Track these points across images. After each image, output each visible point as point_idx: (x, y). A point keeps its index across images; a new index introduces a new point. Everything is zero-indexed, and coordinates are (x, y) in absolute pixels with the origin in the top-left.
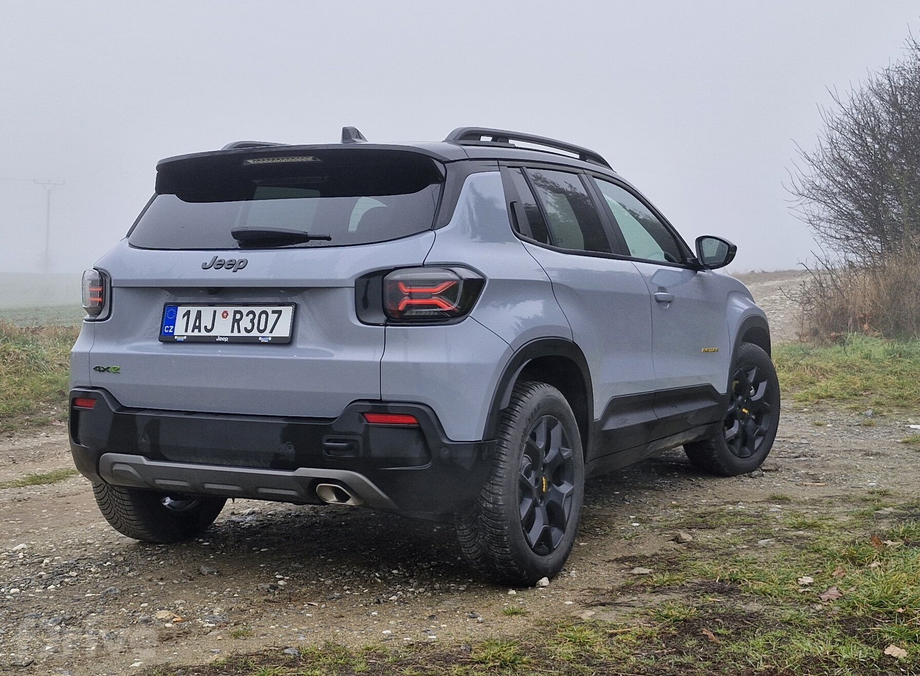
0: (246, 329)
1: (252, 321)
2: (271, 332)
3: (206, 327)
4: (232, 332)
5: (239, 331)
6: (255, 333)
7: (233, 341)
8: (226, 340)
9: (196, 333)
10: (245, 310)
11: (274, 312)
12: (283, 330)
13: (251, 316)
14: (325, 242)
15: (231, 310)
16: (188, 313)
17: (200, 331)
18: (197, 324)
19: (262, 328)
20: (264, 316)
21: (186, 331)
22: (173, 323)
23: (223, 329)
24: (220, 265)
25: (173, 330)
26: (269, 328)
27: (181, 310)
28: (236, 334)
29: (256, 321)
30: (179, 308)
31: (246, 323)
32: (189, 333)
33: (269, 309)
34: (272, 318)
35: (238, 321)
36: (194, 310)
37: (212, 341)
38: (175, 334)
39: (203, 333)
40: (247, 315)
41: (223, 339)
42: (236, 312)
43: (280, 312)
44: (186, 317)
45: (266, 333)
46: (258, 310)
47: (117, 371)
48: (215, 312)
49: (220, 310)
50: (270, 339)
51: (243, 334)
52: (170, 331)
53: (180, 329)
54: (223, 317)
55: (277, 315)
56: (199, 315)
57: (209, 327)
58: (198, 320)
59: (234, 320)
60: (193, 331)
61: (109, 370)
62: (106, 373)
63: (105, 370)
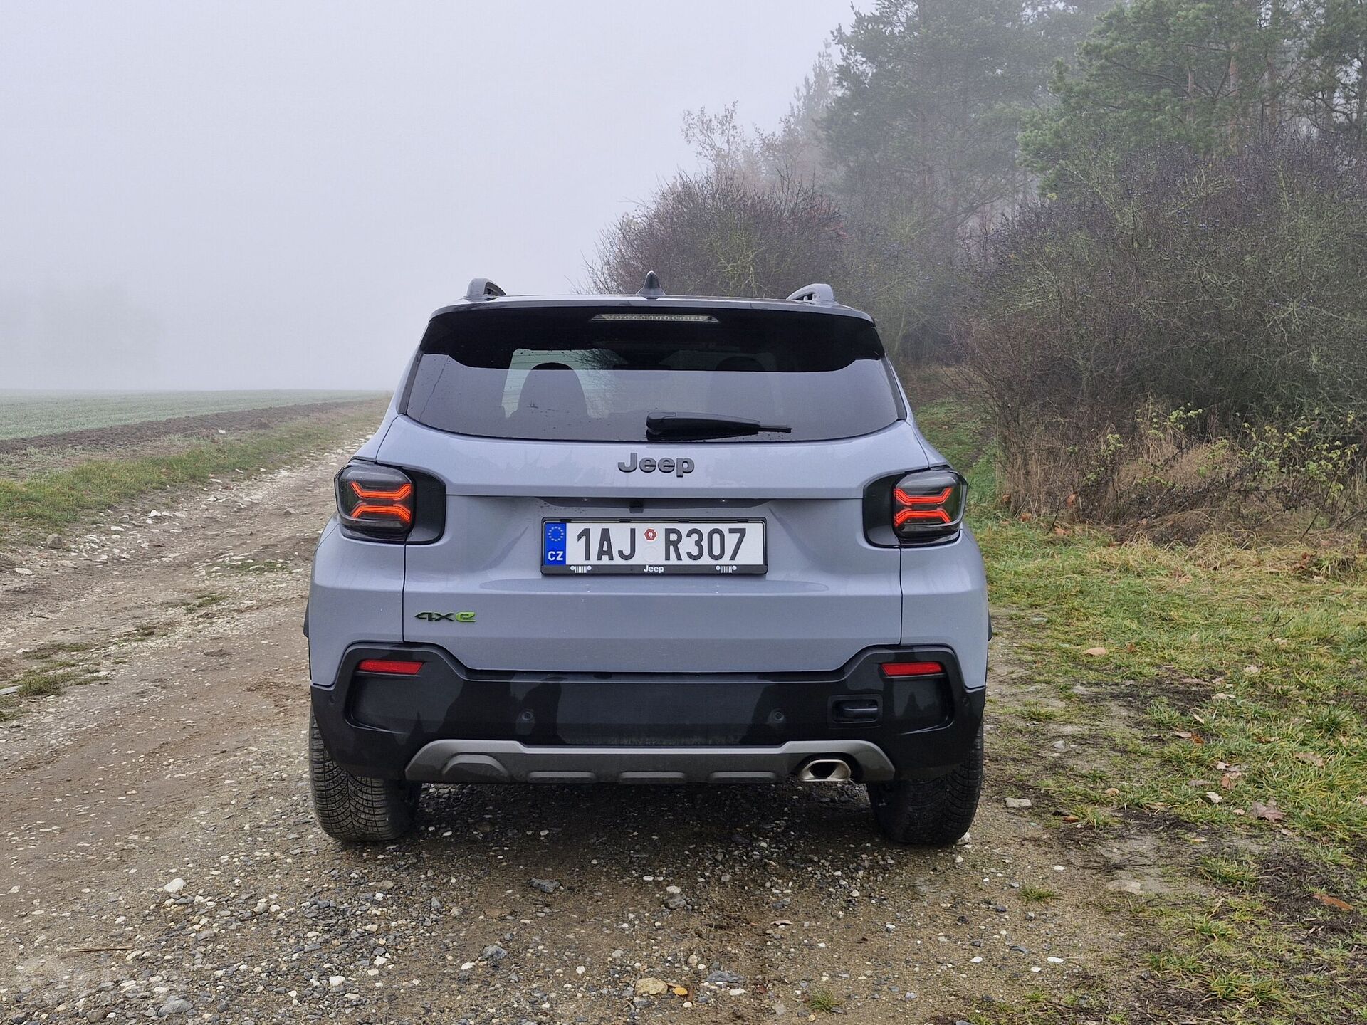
0: (689, 554)
1: (698, 543)
2: (733, 558)
3: (621, 553)
4: (668, 558)
5: (679, 558)
6: (706, 560)
7: (672, 573)
8: (661, 570)
9: (605, 561)
10: (684, 528)
11: (732, 531)
12: (751, 554)
13: (695, 537)
14: (786, 436)
15: (660, 528)
16: (586, 533)
17: (611, 558)
18: (605, 548)
19: (716, 552)
20: (716, 537)
21: (588, 558)
22: (563, 546)
23: (651, 553)
24: (649, 466)
25: (564, 556)
26: (729, 552)
27: (573, 530)
28: (673, 561)
29: (705, 543)
30: (569, 526)
31: (687, 545)
32: (593, 561)
33: (725, 528)
34: (731, 540)
35: (675, 544)
36: (596, 530)
37: (638, 573)
38: (568, 563)
39: (618, 561)
40: (689, 535)
41: (655, 569)
42: (668, 532)
43: (742, 532)
44: (584, 538)
45: (726, 560)
46: (705, 528)
47: (466, 620)
48: (633, 531)
49: (641, 528)
50: (735, 568)
51: (686, 561)
52: (559, 558)
53: (575, 555)
54: (648, 538)
55: (738, 535)
56: (605, 535)
57: (627, 552)
58: (605, 543)
59: (668, 543)
60: (599, 558)
61: (451, 617)
62: (444, 622)
63: (441, 618)
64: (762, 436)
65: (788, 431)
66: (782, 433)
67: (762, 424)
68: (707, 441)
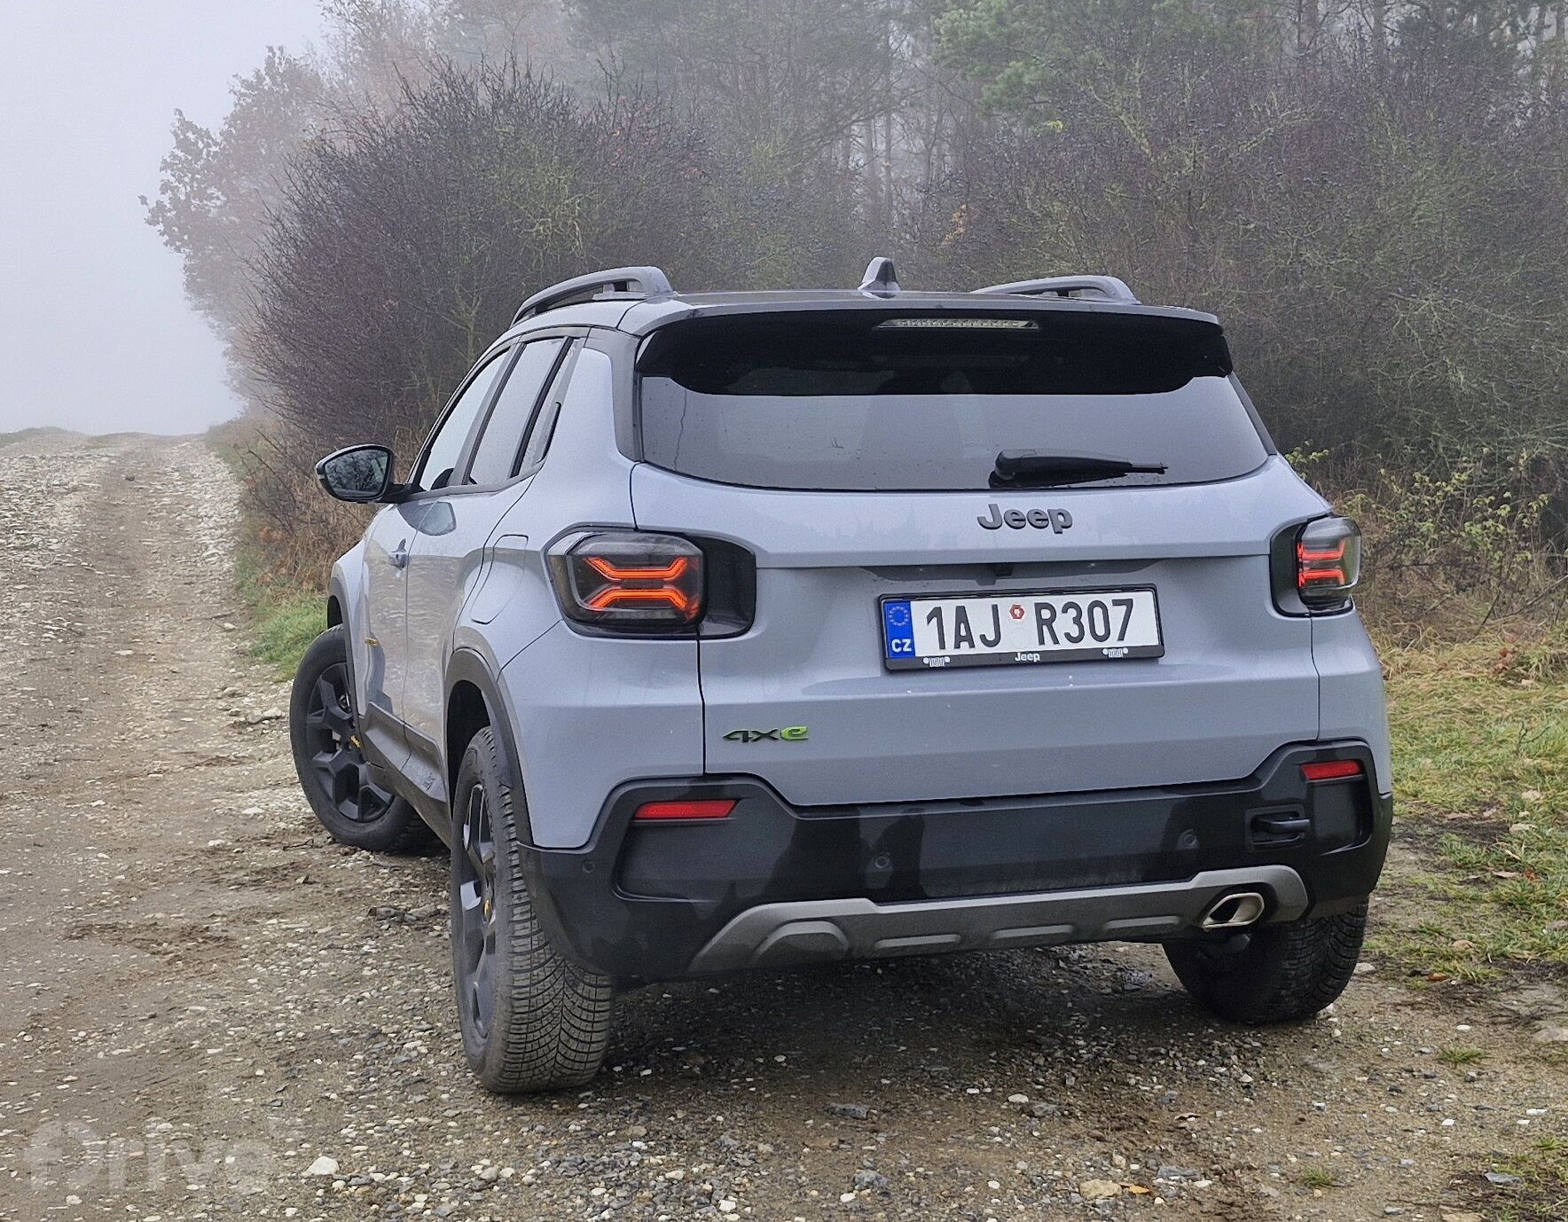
0: (1068, 636)
1: (1077, 621)
2: (1121, 638)
3: (983, 638)
4: (1042, 642)
5: (1056, 641)
6: (1088, 643)
7: (1051, 661)
8: (1036, 658)
9: (965, 649)
10: (1058, 602)
11: (1116, 603)
12: (1143, 632)
13: (1072, 613)
14: (1163, 479)
15: (1028, 603)
16: (937, 613)
17: (972, 646)
18: (963, 633)
19: (1100, 631)
20: (1098, 612)
21: (942, 646)
22: (908, 632)
23: (1020, 637)
24: (1017, 521)
25: (912, 645)
26: (1115, 631)
27: (920, 610)
28: (1049, 645)
29: (1085, 620)
30: (913, 604)
31: (1064, 624)
32: (950, 649)
33: (1106, 599)
34: (1117, 614)
35: (1049, 623)
36: (949, 608)
37: (1007, 663)
38: (917, 655)
39: (980, 649)
40: (1065, 610)
41: (1029, 657)
42: (1039, 607)
43: (1129, 604)
44: (935, 620)
45: (1113, 641)
46: (1084, 601)
47: (796, 737)
48: (995, 608)
49: (1005, 604)
50: (1126, 651)
51: (1065, 645)
52: (906, 649)
53: (925, 643)
54: (1015, 617)
55: (1124, 608)
56: (961, 615)
57: (991, 637)
58: (962, 626)
59: (1041, 622)
60: (957, 646)
61: (774, 735)
62: (765, 742)
63: (762, 736)
64: (1131, 478)
65: (1161, 470)
66: (1154, 474)
67: (1135, 462)
68: (1073, 486)
